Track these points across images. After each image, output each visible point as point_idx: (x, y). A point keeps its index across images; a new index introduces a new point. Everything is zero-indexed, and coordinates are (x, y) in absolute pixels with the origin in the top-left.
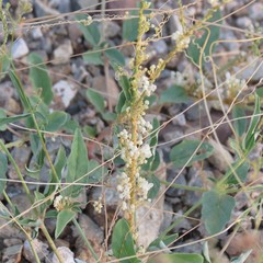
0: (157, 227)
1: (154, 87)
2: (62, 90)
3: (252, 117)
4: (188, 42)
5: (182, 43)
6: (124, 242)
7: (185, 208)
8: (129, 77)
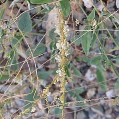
0: (48, 19)
1: (57, 72)
2: (91, 77)
3: (11, 65)
4: (43, 92)
5: (46, 91)
6: (65, 7)
7: (37, 28)
8: (67, 77)
